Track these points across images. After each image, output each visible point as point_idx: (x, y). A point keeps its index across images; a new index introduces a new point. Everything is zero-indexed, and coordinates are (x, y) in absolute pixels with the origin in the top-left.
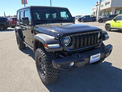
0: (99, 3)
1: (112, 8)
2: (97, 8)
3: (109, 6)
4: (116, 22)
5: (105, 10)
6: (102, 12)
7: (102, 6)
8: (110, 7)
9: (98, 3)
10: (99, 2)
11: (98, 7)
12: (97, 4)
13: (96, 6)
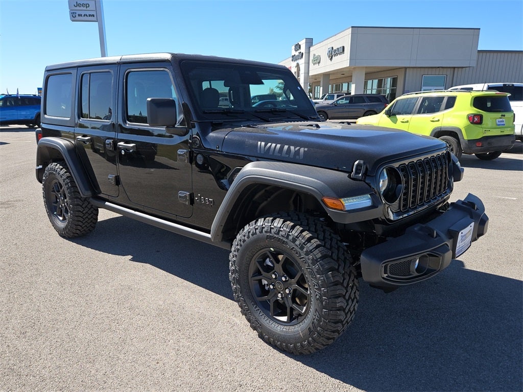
0: (303, 50)
1: (354, 68)
2: (298, 65)
3: (342, 62)
4: (395, 122)
5: (326, 75)
6: (318, 83)
7: (318, 61)
8: (346, 64)
9: (298, 47)
10: (303, 43)
11: (302, 62)
12: (297, 53)
13: (294, 58)
